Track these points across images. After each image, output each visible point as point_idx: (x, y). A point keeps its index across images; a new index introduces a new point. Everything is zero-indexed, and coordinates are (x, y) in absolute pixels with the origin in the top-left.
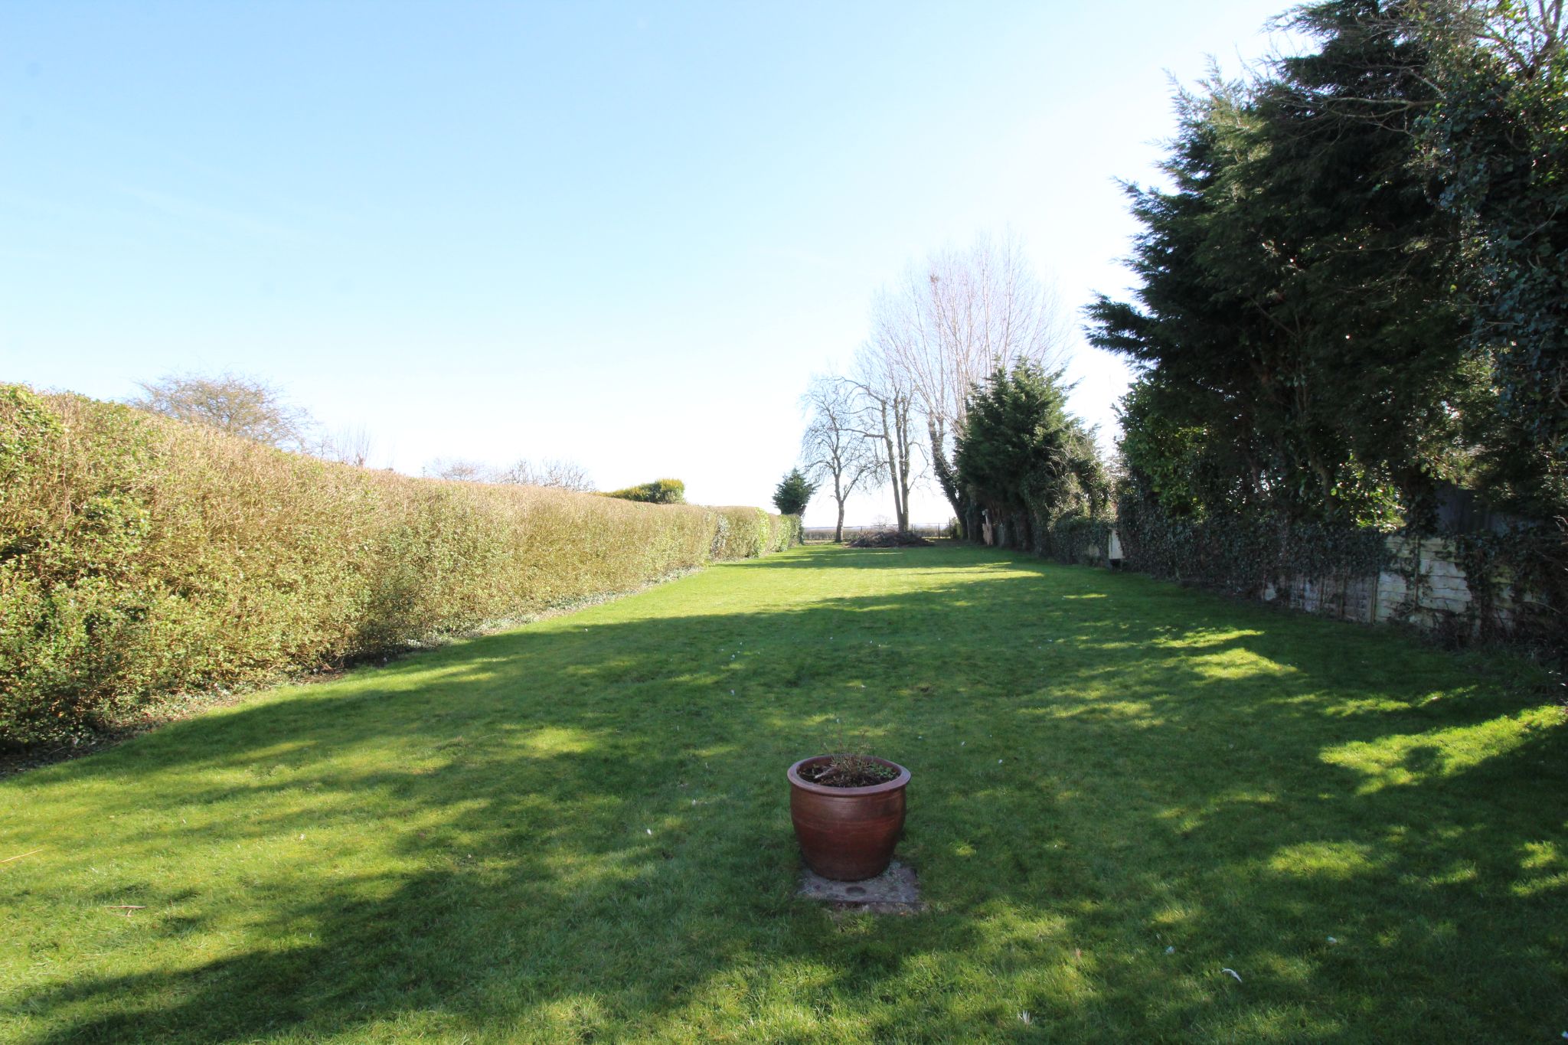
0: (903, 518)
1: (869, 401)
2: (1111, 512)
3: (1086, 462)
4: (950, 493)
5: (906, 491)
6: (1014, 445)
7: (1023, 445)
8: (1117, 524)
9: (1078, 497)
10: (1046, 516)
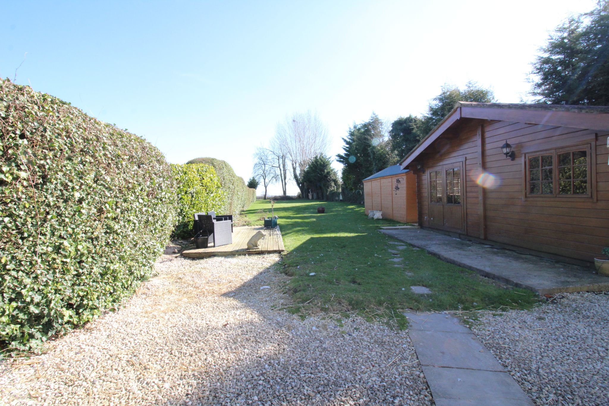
0: (285, 192)
1: (273, 156)
2: (340, 190)
3: (335, 180)
4: (298, 184)
5: (285, 184)
6: (320, 174)
7: (321, 174)
8: (341, 192)
9: (334, 187)
10: (327, 191)
